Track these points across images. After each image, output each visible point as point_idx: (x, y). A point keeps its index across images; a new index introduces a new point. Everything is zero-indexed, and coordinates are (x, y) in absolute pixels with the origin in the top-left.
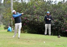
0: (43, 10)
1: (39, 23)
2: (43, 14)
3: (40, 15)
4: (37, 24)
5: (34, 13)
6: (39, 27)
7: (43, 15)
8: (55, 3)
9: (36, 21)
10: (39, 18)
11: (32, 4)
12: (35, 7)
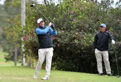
0: (92, 21)
1: (82, 48)
2: (91, 28)
3: (85, 31)
4: (79, 51)
5: (72, 26)
6: (83, 56)
7: (91, 32)
8: (117, 6)
9: (75, 43)
10: (83, 37)
11: (67, 7)
12: (74, 13)
